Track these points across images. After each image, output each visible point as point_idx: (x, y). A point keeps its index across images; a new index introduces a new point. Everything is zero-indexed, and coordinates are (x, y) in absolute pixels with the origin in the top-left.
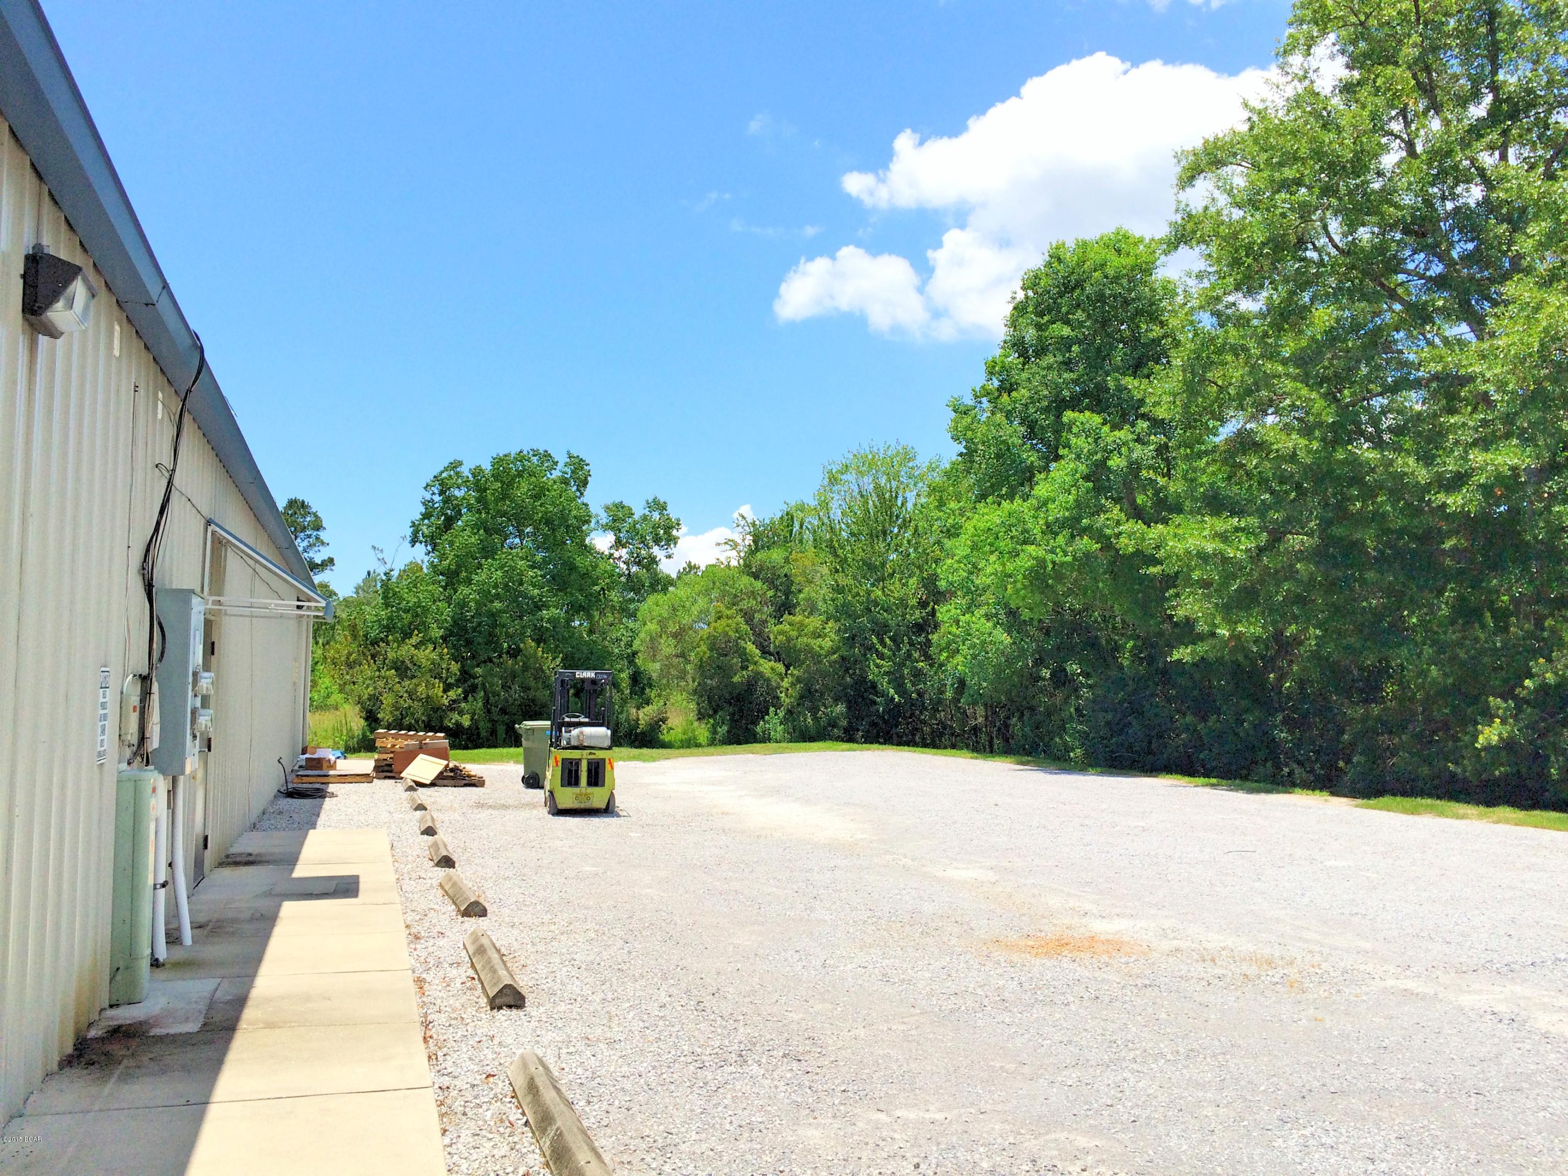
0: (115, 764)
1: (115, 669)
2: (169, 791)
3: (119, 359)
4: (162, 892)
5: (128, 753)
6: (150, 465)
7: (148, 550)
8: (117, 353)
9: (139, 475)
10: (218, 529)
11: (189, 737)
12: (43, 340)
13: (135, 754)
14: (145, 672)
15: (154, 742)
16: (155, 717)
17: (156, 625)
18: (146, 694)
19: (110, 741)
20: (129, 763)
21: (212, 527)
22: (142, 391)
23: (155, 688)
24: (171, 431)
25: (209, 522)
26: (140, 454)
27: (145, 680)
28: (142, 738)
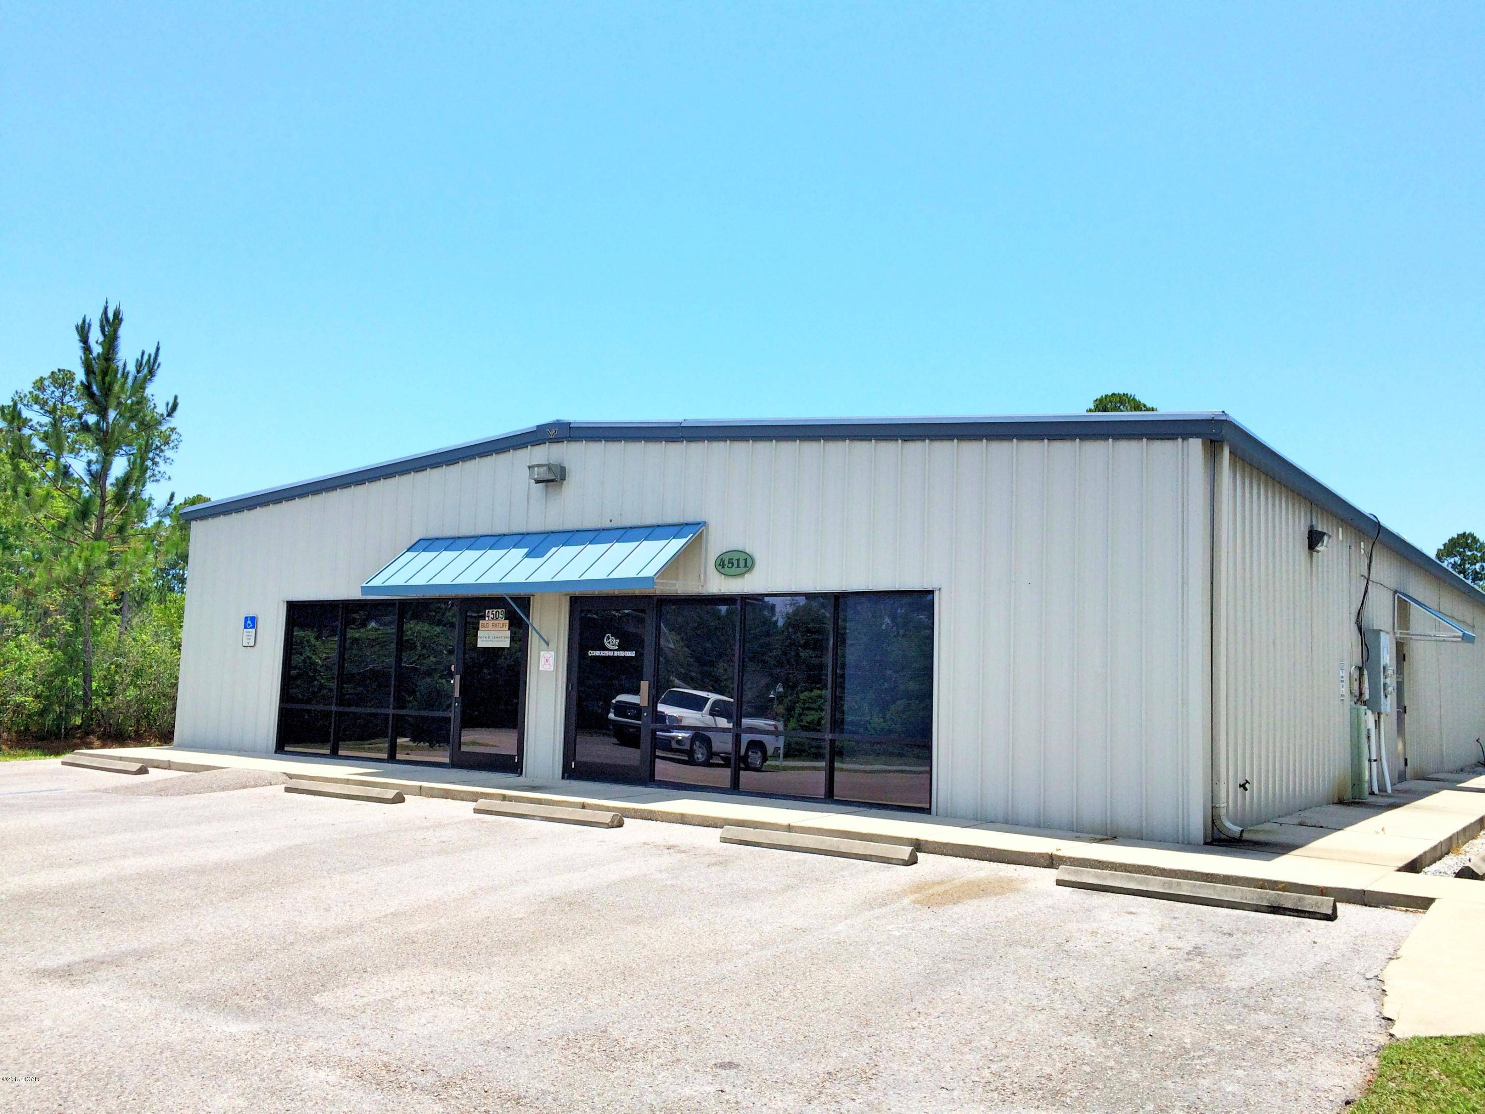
0: (1348, 701)
1: (1346, 663)
2: (1376, 721)
3: (1342, 541)
4: (1374, 764)
5: (1355, 699)
6: (1358, 576)
7: (1359, 613)
8: (1341, 538)
9: (1353, 582)
10: (1400, 596)
11: (1383, 697)
12: (1315, 554)
13: (1358, 700)
14: (1361, 665)
15: (1367, 696)
16: (1366, 685)
17: (1365, 645)
18: (1361, 675)
19: (1345, 690)
20: (1355, 703)
21: (1398, 594)
22: (1353, 548)
23: (1365, 672)
24: (1367, 561)
25: (1395, 592)
26: (1353, 574)
27: (1360, 669)
28: (1361, 694)
